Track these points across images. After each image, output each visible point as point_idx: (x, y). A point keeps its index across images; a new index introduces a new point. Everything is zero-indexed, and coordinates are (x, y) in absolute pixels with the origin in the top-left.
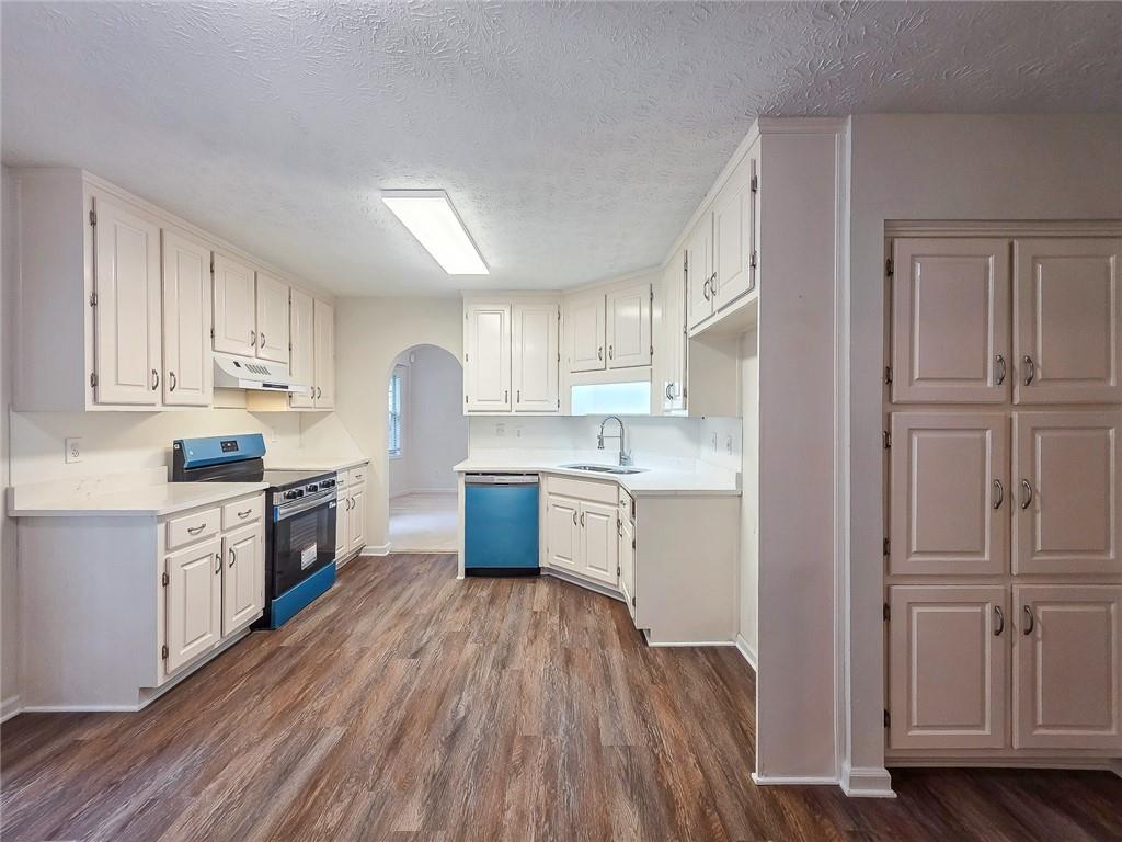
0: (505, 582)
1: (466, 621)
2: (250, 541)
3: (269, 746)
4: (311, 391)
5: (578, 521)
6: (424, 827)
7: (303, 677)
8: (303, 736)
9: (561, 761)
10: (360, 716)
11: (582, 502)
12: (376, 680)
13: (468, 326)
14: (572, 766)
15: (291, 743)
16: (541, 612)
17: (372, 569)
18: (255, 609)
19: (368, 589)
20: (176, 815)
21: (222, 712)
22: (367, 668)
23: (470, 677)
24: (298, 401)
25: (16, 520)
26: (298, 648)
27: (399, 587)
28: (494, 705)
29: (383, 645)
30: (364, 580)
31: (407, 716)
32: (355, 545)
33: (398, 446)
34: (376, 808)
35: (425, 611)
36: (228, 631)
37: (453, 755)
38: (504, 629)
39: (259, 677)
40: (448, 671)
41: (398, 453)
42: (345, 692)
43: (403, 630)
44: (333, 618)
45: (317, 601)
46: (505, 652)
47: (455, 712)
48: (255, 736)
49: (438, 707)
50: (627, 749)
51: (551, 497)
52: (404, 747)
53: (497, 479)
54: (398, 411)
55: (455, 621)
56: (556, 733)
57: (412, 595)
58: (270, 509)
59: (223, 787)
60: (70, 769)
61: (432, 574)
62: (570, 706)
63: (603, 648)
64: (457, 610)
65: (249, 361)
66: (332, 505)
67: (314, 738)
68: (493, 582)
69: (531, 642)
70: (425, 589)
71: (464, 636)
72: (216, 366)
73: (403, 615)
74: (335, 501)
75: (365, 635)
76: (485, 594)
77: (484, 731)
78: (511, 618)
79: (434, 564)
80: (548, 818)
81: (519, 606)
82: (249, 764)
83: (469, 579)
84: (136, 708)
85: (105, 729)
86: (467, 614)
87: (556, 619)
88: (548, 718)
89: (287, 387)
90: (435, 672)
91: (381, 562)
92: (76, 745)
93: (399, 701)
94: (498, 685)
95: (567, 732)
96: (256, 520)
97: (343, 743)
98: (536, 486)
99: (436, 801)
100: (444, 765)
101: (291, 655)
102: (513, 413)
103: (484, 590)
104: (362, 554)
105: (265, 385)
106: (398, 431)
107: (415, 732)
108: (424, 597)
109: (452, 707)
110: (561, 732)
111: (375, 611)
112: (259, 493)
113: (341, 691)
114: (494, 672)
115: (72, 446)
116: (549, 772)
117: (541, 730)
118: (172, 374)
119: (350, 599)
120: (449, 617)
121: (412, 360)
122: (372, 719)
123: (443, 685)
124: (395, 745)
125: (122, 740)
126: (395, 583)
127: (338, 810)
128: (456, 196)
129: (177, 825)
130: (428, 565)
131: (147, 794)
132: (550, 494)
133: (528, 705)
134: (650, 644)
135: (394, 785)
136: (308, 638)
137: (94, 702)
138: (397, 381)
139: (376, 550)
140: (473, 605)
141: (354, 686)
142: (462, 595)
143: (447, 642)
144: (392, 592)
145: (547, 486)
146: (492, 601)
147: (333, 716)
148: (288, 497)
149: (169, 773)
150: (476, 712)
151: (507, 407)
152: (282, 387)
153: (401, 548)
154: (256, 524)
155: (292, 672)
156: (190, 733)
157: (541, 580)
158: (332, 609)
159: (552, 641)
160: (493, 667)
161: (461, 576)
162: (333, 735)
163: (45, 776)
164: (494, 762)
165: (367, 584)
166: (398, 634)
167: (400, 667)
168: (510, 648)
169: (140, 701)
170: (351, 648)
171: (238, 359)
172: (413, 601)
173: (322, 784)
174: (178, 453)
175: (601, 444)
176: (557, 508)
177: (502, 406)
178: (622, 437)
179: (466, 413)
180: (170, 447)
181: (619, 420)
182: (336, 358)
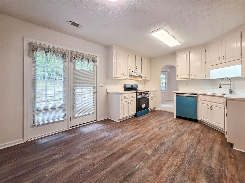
0: (187, 121)
1: (173, 126)
2: (133, 101)
3: (131, 132)
4: (145, 76)
5: (210, 108)
6: (151, 155)
7: (139, 125)
8: (136, 133)
9: (187, 160)
10: (146, 134)
11: (211, 103)
12: (150, 130)
13: (178, 59)
14: (190, 162)
15: (135, 133)
16: (195, 130)
17: (156, 112)
18: (134, 113)
19: (154, 115)
20: (119, 135)
21: (127, 126)
22: (150, 127)
23: (170, 136)
24: (143, 78)
25: (107, 93)
26: (140, 121)
27: (160, 116)
28: (173, 143)
29: (154, 125)
31: (154, 137)
32: (153, 107)
33: (166, 90)
34: (143, 148)
35: (164, 121)
36: (129, 115)
37: (161, 147)
38: (182, 130)
39: (133, 123)
40: (165, 133)
42: (145, 130)
43: (158, 123)
44: (146, 118)
45: (145, 115)
46: (181, 134)
47: (164, 140)
48: (130, 130)
49: (161, 138)
50: (211, 168)
51: (201, 101)
52: (152, 141)
53: (184, 95)
54: (166, 82)
55: (170, 125)
56: (188, 154)
58: (136, 96)
59: (124, 135)
60: (110, 126)
61: (168, 116)
62: (195, 151)
63: (213, 143)
64: (172, 123)
66: (148, 98)
67: (138, 134)
68: (183, 120)
69: (189, 134)
70: (166, 118)
71: (171, 128)
72: (129, 72)
73: (159, 121)
75: (151, 122)
76: (180, 122)
77: (169, 146)
78: (185, 128)
79: (170, 114)
80: (179, 167)
81: (189, 127)
82: (128, 133)
83: (177, 118)
84: (118, 122)
85: (115, 123)
86: (174, 124)
87: (199, 132)
88: (187, 150)
90: (163, 132)
91: (158, 111)
92: (111, 124)
93: (154, 134)
94: (176, 140)
95: (191, 155)
96: (134, 97)
97: (142, 136)
98: (197, 97)
99: (154, 152)
100: (158, 148)
101: (138, 122)
102: (190, 79)
103: (180, 121)
104: (155, 109)
105: (136, 75)
106: (166, 86)
107: (155, 140)
108: (165, 119)
109: (164, 139)
110: (190, 155)
111: (154, 119)
112: (135, 93)
113: (144, 129)
114: (176, 137)
115: (113, 84)
116: (183, 160)
117: (184, 152)
118: (123, 73)
119: (150, 116)
120: (169, 124)
121: (169, 70)
122: (148, 135)
123: (163, 135)
124: (150, 140)
125: (116, 125)
126: (160, 115)
127: (138, 145)
128: (166, 28)
129: (118, 137)
130: (168, 114)
131: (116, 132)
132: (201, 100)
133: (182, 146)
134: (234, 148)
135: (148, 146)
136: (142, 120)
137: (114, 119)
138: (166, 75)
140: (176, 123)
141: (147, 129)
142: (174, 121)
143: (167, 128)
145: (200, 98)
146: (181, 124)
147: (142, 132)
148: (139, 94)
149: (119, 130)
150: (169, 142)
151: (189, 77)
152: (140, 75)
154: (134, 98)
155: (138, 124)
156: (123, 127)
157: (198, 123)
158: (147, 117)
159: (196, 136)
160: (176, 136)
161: (175, 117)
162: (141, 135)
163: (108, 126)
164: (170, 152)
165: (154, 114)
166: (157, 124)
167: (156, 129)
168: (182, 134)
169: (118, 121)
170: (148, 123)
171: (133, 71)
172: (163, 119)
173: (137, 140)
174: (125, 86)
175: (220, 86)
176: (203, 104)
177: (187, 77)
178: (230, 85)
179: (177, 79)
180: (124, 85)
181: (229, 79)
182: (150, 70)
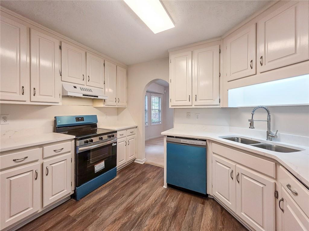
4: (115, 100)
5: (234, 177)
11: (238, 166)
13: (171, 66)
17: (134, 170)
24: (108, 102)
27: (137, 185)
30: (127, 177)
32: (130, 158)
33: (160, 121)
41: (160, 123)
45: (104, 185)
51: (214, 155)
53: (182, 141)
54: (160, 109)
57: (140, 192)
61: (154, 181)
65: (82, 86)
66: (114, 145)
68: (180, 194)
70: (147, 190)
72: (63, 87)
74: (116, 142)
76: (173, 205)
83: (169, 188)
89: (97, 97)
91: (139, 167)
96: (69, 152)
98: (205, 148)
102: (193, 107)
103: (172, 200)
104: (135, 161)
105: (84, 95)
106: (160, 115)
108: (144, 196)
111: (120, 200)
112: (71, 140)
115: (3, 118)
118: (34, 89)
121: (165, 92)
126: (138, 182)
130: (155, 174)
138: (160, 99)
139: (140, 161)
144: (133, 188)
145: (212, 149)
146: (175, 215)
148: (85, 142)
151: (190, 103)
152: (95, 96)
153: (149, 161)
161: (165, 186)
165: (127, 180)
171: (75, 85)
174: (55, 122)
175: (252, 125)
176: (218, 163)
177: (188, 103)
178: (269, 121)
179: (170, 107)
180: (53, 119)
181: (267, 110)
182: (127, 88)
